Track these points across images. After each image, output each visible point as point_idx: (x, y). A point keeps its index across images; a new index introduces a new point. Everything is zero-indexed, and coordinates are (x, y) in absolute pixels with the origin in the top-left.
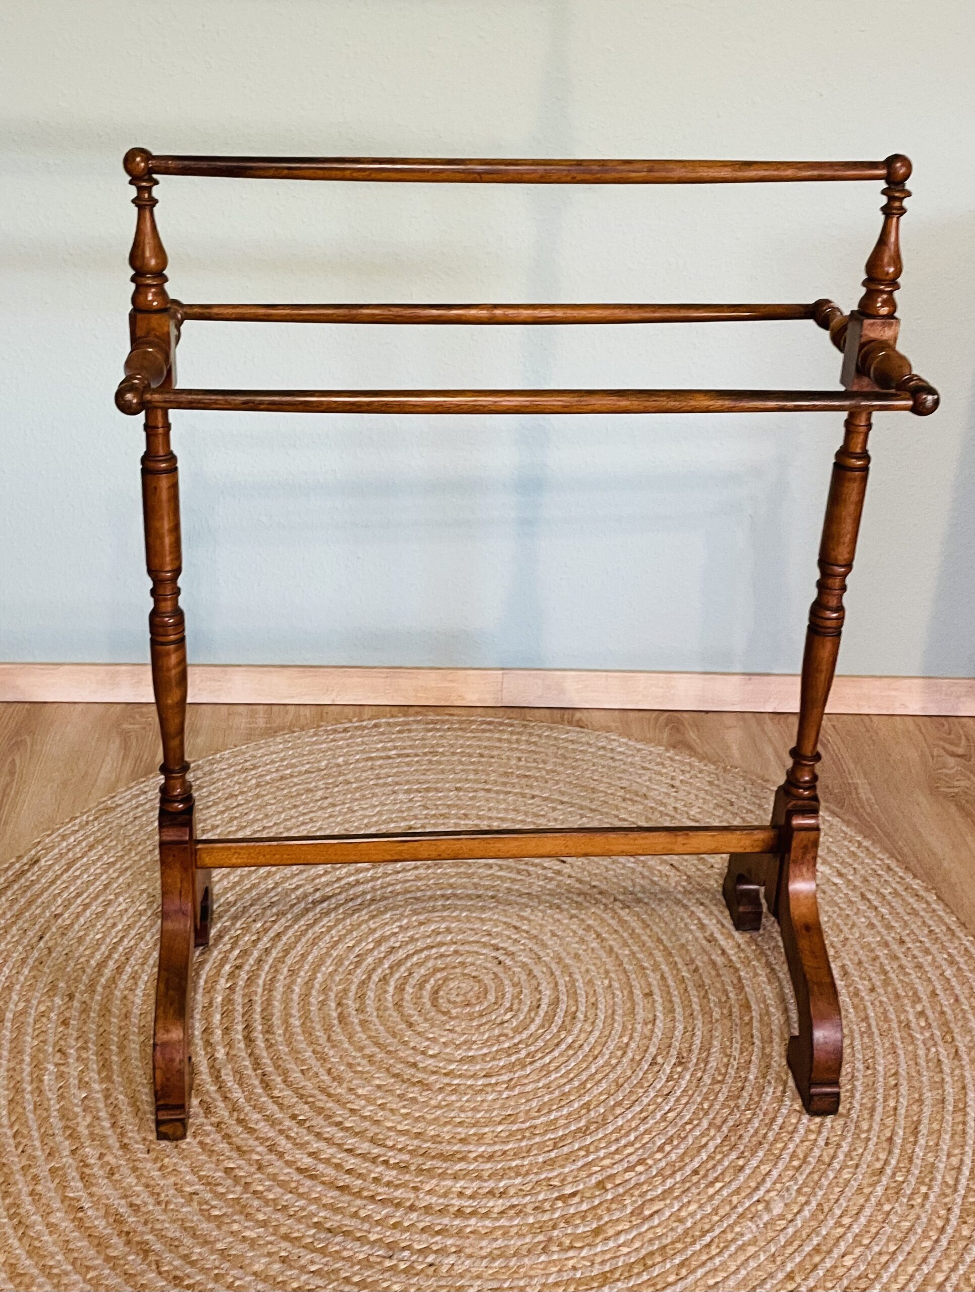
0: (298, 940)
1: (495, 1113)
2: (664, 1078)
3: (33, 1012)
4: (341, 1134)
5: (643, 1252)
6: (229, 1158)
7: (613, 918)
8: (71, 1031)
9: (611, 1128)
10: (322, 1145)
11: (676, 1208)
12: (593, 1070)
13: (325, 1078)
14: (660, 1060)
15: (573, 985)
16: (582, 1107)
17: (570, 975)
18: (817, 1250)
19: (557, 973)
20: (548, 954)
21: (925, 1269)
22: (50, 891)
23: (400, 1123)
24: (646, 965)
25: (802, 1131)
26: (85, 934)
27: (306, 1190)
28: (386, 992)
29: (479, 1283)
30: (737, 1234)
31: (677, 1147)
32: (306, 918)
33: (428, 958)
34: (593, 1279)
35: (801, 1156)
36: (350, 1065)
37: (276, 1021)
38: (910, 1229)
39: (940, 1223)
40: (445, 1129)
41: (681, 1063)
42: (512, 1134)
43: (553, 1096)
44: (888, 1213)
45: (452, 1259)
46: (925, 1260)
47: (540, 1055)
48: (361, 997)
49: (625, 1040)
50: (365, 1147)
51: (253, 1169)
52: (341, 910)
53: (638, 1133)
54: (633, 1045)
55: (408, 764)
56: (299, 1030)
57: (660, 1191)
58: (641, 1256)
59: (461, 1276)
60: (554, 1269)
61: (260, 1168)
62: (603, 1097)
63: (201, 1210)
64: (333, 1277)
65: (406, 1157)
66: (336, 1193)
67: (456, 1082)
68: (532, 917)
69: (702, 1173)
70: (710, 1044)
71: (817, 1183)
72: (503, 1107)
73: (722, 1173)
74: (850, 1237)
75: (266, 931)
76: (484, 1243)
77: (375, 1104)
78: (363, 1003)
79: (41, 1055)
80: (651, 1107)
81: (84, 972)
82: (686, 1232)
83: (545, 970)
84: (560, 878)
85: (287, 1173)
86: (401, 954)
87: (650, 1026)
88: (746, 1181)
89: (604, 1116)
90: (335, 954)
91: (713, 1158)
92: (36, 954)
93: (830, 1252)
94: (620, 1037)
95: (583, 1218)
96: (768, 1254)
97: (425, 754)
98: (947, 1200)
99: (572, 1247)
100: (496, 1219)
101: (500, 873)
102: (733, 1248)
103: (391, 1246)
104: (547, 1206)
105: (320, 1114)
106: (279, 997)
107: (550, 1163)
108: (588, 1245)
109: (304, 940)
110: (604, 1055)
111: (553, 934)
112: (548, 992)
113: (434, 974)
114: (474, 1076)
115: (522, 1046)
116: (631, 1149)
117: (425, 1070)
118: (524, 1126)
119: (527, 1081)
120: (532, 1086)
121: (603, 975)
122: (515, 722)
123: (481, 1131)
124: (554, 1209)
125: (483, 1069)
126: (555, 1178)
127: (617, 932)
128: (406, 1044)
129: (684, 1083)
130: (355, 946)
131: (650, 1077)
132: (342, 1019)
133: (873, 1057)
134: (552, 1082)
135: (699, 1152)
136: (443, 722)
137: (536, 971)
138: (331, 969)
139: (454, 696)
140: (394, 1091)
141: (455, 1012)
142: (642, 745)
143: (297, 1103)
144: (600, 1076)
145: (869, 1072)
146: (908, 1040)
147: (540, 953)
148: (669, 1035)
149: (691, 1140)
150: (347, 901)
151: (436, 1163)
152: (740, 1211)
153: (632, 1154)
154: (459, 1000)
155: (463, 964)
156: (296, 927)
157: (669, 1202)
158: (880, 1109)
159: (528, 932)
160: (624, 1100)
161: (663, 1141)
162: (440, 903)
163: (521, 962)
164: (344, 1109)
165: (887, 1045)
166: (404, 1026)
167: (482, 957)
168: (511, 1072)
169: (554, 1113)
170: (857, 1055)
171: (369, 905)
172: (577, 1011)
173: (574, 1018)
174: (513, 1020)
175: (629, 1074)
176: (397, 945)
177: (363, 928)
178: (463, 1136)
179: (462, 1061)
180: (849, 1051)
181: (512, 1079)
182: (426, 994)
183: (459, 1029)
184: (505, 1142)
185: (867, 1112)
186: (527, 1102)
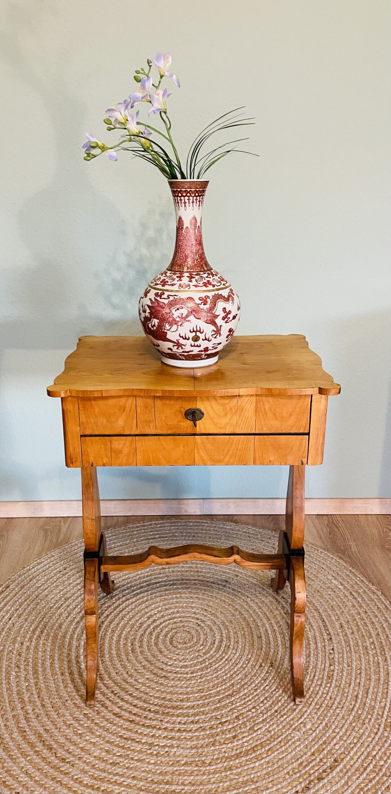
0: (115, 617)
1: (194, 689)
2: (265, 672)
3: (6, 650)
4: (131, 699)
5: (253, 745)
6: (86, 709)
7: (246, 605)
8: (22, 658)
9: (242, 694)
10: (123, 703)
11: (268, 726)
12: (235, 670)
13: (125, 675)
14: (263, 665)
15: (229, 634)
16: (231, 685)
17: (228, 630)
18: (324, 743)
19: (223, 629)
20: (219, 621)
21: (368, 750)
22: (14, 599)
23: (156, 693)
24: (259, 624)
25: (320, 693)
26: (28, 617)
27: (117, 722)
28: (151, 639)
29: (185, 759)
30: (292, 737)
31: (268, 701)
32: (119, 608)
33: (169, 624)
34: (232, 756)
35: (320, 704)
36: (136, 670)
37: (106, 652)
38: (363, 734)
39: (375, 730)
40: (174, 696)
41: (272, 666)
42: (201, 697)
43: (219, 681)
44: (354, 727)
45: (175, 750)
46: (368, 746)
47: (214, 664)
48: (141, 641)
49: (249, 656)
50: (141, 704)
51: (95, 714)
52: (133, 605)
53: (253, 696)
54: (252, 659)
55: (163, 541)
56: (115, 656)
57: (261, 720)
58: (252, 746)
59: (179, 756)
60: (217, 753)
61: (98, 713)
62: (239, 681)
63: (74, 731)
64: (126, 757)
65: (158, 708)
66: (129, 723)
67: (179, 676)
68: (213, 606)
69: (278, 712)
70: (285, 657)
71: (325, 715)
72: (198, 686)
73: (287, 712)
74: (338, 737)
75: (102, 614)
76: (188, 743)
77: (146, 686)
78: (142, 644)
79: (9, 669)
80: (259, 685)
81: (27, 633)
82: (271, 737)
83: (217, 628)
84: (225, 588)
85: (109, 716)
86: (158, 622)
87: (260, 651)
88: (296, 715)
89: (240, 689)
90: (131, 623)
91: (283, 706)
92: (8, 626)
93: (330, 743)
94: (248, 655)
95: (230, 731)
96: (304, 745)
97: (170, 536)
98: (378, 721)
99: (224, 743)
100: (194, 733)
101: (200, 587)
102: (290, 743)
103: (151, 745)
104: (215, 726)
105: (123, 690)
106: (107, 642)
107: (217, 710)
108: (231, 742)
109: (118, 618)
110: (240, 663)
111: (221, 613)
112: (218, 637)
113: (171, 630)
114: (187, 673)
115: (207, 660)
116: (250, 703)
117: (166, 671)
118: (206, 694)
119: (208, 675)
120: (210, 677)
121: (241, 630)
122: (208, 522)
123: (189, 696)
124: (217, 728)
125: (190, 670)
126: (218, 715)
127: (247, 611)
128: (159, 660)
129: (273, 674)
130: (139, 620)
131: (259, 672)
132: (133, 650)
133: (351, 662)
134: (218, 675)
135: (278, 703)
136: (178, 522)
137: (214, 628)
138: (129, 629)
139: (183, 511)
140: (153, 680)
141: (179, 646)
142: (261, 530)
143: (114, 686)
144: (238, 672)
145: (350, 668)
146: (366, 654)
147: (215, 621)
148: (267, 654)
149: (274, 698)
150: (136, 601)
151: (170, 710)
152: (293, 727)
153: (250, 704)
154: (181, 641)
155: (183, 626)
156: (115, 612)
157: (264, 724)
158: (353, 684)
159: (211, 612)
160: (248, 682)
161: (263, 699)
162: (174, 601)
163: (208, 625)
164: (133, 688)
165: (357, 657)
166: (158, 653)
167: (191, 623)
168: (201, 671)
169: (219, 688)
170: (344, 661)
171: (145, 602)
172: (230, 645)
173: (228, 648)
174: (203, 649)
175: (250, 671)
176: (156, 619)
177: (142, 612)
178: (181, 698)
179: (182, 667)
180: (341, 659)
181: (202, 674)
182: (168, 639)
183: (181, 654)
184: (198, 700)
185: (347, 685)
186: (208, 684)
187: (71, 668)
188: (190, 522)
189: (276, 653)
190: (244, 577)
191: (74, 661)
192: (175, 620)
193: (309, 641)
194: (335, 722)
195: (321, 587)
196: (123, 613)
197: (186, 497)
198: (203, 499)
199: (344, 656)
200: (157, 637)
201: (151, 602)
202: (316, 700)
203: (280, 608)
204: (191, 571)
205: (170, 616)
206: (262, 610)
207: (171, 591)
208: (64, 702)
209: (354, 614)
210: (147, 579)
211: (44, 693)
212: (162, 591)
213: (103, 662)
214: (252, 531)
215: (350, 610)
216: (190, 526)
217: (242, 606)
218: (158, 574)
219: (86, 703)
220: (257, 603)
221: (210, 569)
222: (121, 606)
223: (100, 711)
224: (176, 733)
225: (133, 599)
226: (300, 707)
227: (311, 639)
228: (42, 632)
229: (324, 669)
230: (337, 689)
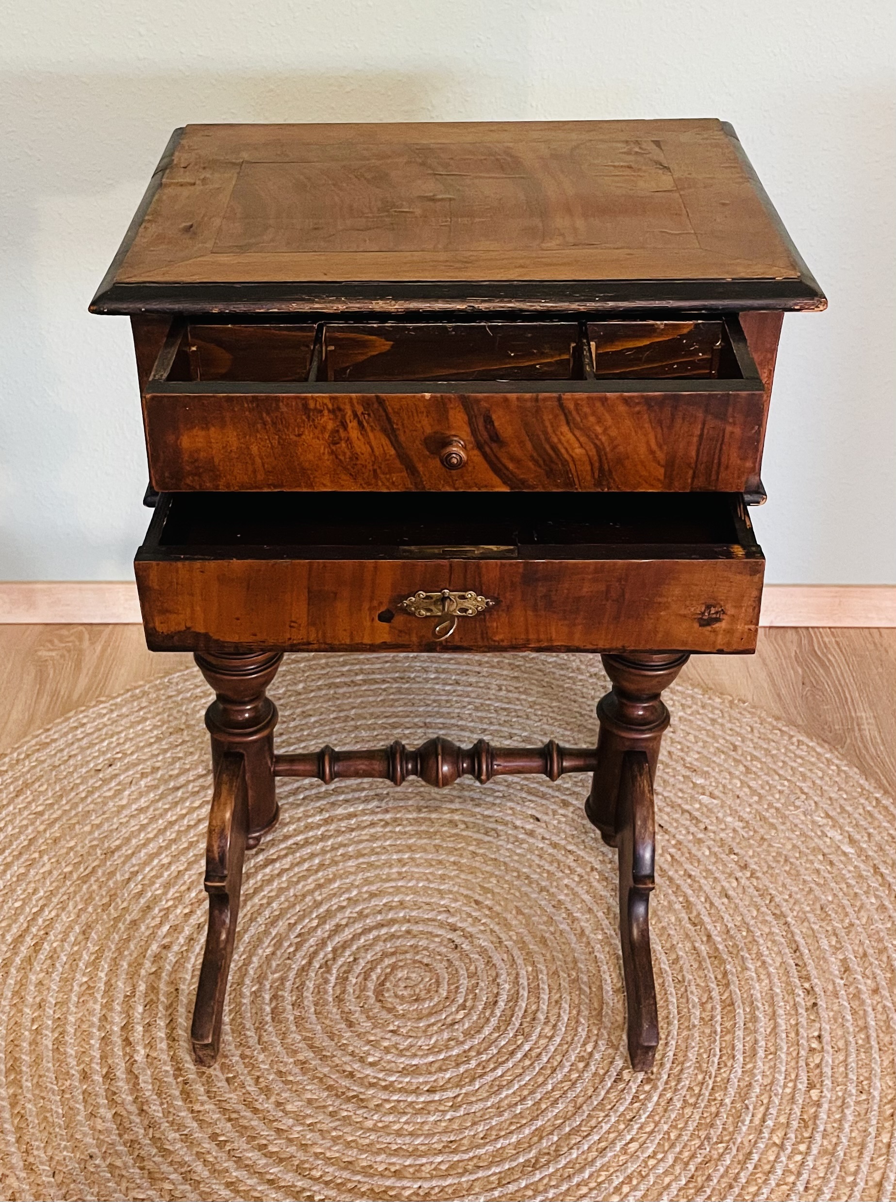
1: (435, 1139)
2: (629, 1100)
4: (263, 1161)
6: (140, 1187)
9: (564, 1161)
10: (242, 1173)
12: (550, 1087)
13: (252, 1088)
15: (536, 978)
16: (533, 1134)
17: (533, 964)
19: (520, 961)
20: (510, 937)
23: (329, 1149)
28: (326, 982)
31: (635, 1189)
33: (377, 939)
36: (280, 1073)
40: (379, 1159)
41: (649, 1081)
42: (453, 1166)
43: (503, 1118)
47: (492, 1066)
48: (300, 989)
49: (589, 1048)
52: (285, 877)
53: (594, 1169)
54: (597, 1056)
55: (375, 693)
62: (558, 1122)
67: (395, 1098)
70: (686, 1056)
72: (445, 1132)
77: (303, 1124)
78: (301, 997)
80: (612, 1136)
83: (505, 957)
84: (532, 840)
86: (347, 934)
89: (558, 1145)
90: (274, 933)
94: (584, 1045)
105: (242, 1135)
110: (563, 1067)
111: (519, 911)
112: (507, 986)
113: (381, 960)
114: (416, 1091)
115: (473, 1053)
117: (361, 1082)
118: (466, 1156)
119: (474, 1099)
120: (480, 1105)
123: (418, 1162)
125: (426, 1083)
127: (590, 910)
128: (343, 1047)
130: (295, 924)
134: (501, 1100)
137: (496, 958)
138: (268, 951)
140: (324, 1107)
141: (400, 1008)
143: (218, 1119)
144: (557, 1094)
145: (864, 1097)
147: (501, 936)
149: (652, 1179)
150: (293, 866)
154: (405, 993)
155: (415, 948)
158: (871, 1146)
159: (490, 909)
160: (580, 1125)
161: (621, 1180)
162: (395, 870)
163: (480, 946)
164: (270, 1129)
165: (885, 1063)
166: (343, 1026)
167: (437, 939)
168: (457, 1086)
169: (501, 1141)
170: (851, 1076)
171: (317, 871)
172: (537, 1010)
173: (534, 1019)
174: (466, 1020)
175: (590, 1093)
176: (344, 922)
177: (307, 900)
178: (398, 1167)
179: (404, 1072)
180: (842, 1069)
181: (458, 1095)
182: (371, 985)
183: (404, 1031)
184: (444, 1177)
185: (855, 1149)
186: (472, 1125)
192: (393, 930)
193: (754, 1008)
195: (794, 846)
196: (256, 900)
199: (850, 1060)
203: (678, 906)
205: (379, 918)
207: (388, 843)
208: (85, 1162)
209: (882, 934)
211: (33, 1130)
212: (361, 841)
215: (870, 920)
225: (284, 862)
227: (760, 1005)
228: (37, 948)
229: (793, 1098)
230: (826, 1161)
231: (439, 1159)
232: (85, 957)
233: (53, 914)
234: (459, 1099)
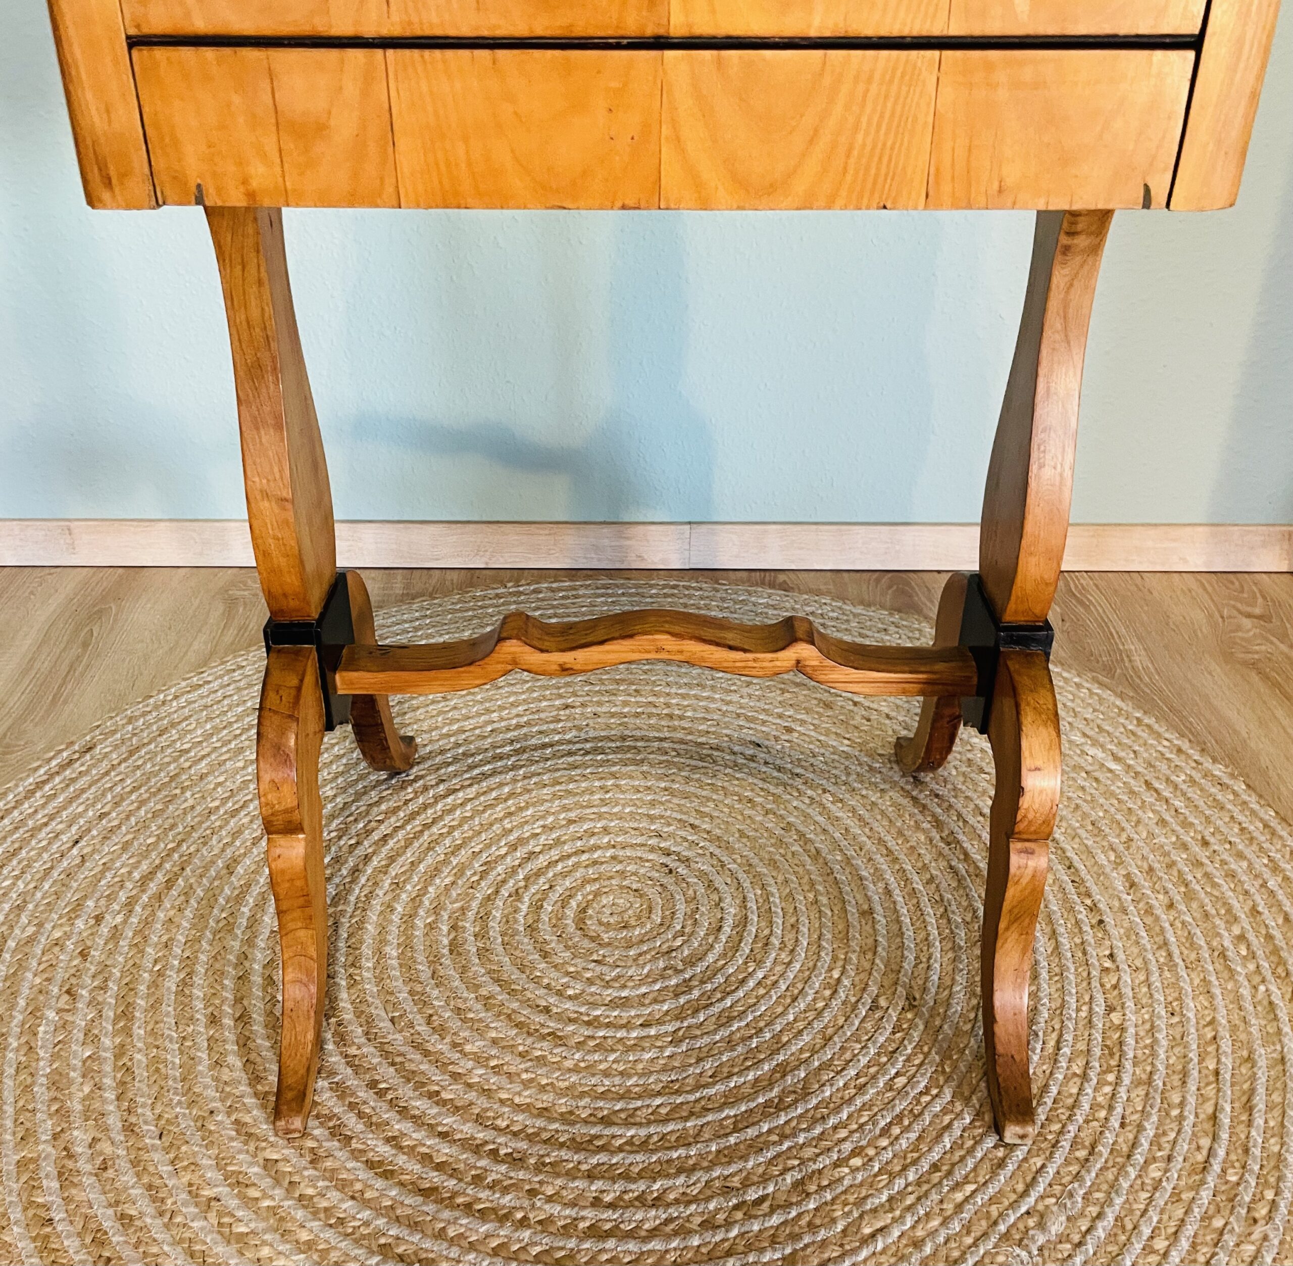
0: (408, 843)
1: (652, 1079)
2: (890, 1028)
4: (434, 1110)
6: (272, 1145)
7: (820, 813)
8: (88, 965)
9: (814, 1101)
10: (405, 1126)
11: (909, 1222)
12: (791, 1018)
13: (422, 1028)
14: (883, 1002)
15: (768, 900)
16: (774, 1071)
19: (747, 884)
20: (735, 861)
22: (99, 785)
23: (519, 1094)
24: (864, 873)
25: (1086, 1105)
26: (134, 838)
27: (375, 1194)
28: (517, 910)
31: (907, 1129)
32: (423, 816)
33: (576, 866)
35: (1088, 1143)
36: (458, 1011)
37: (366, 950)
40: (582, 1103)
41: (912, 1007)
42: (676, 1109)
47: (719, 996)
48: (484, 918)
49: (836, 974)
50: (468, 1129)
51: (304, 1162)
52: (469, 807)
53: (853, 1108)
54: (846, 982)
56: (395, 962)
57: (884, 1198)
61: (315, 1161)
62: (804, 1056)
63: (220, 1225)
65: (523, 1145)
66: (419, 1199)
68: (716, 814)
69: (945, 1168)
71: (1113, 1186)
72: (664, 1070)
73: (975, 1169)
75: (368, 832)
77: (486, 1067)
78: (485, 927)
80: (873, 1070)
81: (123, 887)
83: (729, 881)
84: (753, 764)
85: (352, 1169)
86: (542, 861)
87: (870, 956)
88: (1009, 1181)
89: (806, 1083)
90: (455, 862)
91: (961, 1146)
95: (772, 1238)
100: (645, 1240)
101: (676, 759)
104: (720, 1219)
105: (409, 1080)
106: (375, 917)
107: (727, 1156)
109: (416, 844)
111: (743, 834)
112: (732, 910)
113: (582, 886)
114: (627, 1026)
115: (694, 983)
116: (843, 1133)
117: (559, 1017)
118: (692, 1098)
119: (698, 1032)
120: (706, 1040)
121: (806, 888)
122: (704, 585)
123: (631, 1106)
124: (728, 1224)
125: (639, 1016)
126: (732, 1175)
127: (826, 832)
128: (536, 981)
129: (916, 1035)
130: (481, 852)
131: (868, 1025)
132: (455, 948)
133: (1179, 999)
134: (733, 1033)
135: (939, 1138)
136: (617, 586)
137: (719, 882)
138: (447, 881)
139: (632, 556)
140: (514, 1046)
141: (605, 937)
142: (859, 610)
143: (380, 1063)
144: (800, 1025)
145: (1176, 1019)
146: (1226, 975)
147: (723, 859)
148: (894, 969)
149: (927, 1118)
150: (478, 796)
151: (564, 1154)
152: (1002, 1228)
153: (844, 1140)
154: (612, 921)
155: (622, 874)
156: (409, 827)
157: (898, 1213)
158: (1195, 1073)
159: (708, 832)
160: (833, 1059)
161: (888, 1120)
162: (597, 797)
163: (700, 870)
164: (444, 1073)
165: (1197, 981)
166: (537, 957)
167: (647, 864)
168: (677, 1019)
169: (735, 1078)
170: (1156, 996)
171: (506, 800)
172: (771, 934)
173: (767, 944)
174: (685, 947)
175: (841, 1021)
176: (537, 849)
177: (494, 828)
178: (605, 1112)
179: (613, 1004)
180: (1145, 990)
181: (679, 1029)
182: (570, 913)
183: (610, 960)
184: (666, 1121)
185: (1176, 1077)
186: (697, 1062)
187: (245, 1002)
188: (652, 586)
189: (924, 962)
190: (812, 733)
191: (257, 979)
192: (596, 856)
194: (1151, 1213)
196: (434, 829)
197: (641, 519)
198: (690, 523)
199: (1153, 979)
200: (537, 907)
201: (522, 801)
202: (1072, 1128)
203: (926, 825)
204: (650, 716)
205: (579, 843)
206: (871, 829)
207: (588, 771)
208: (204, 1118)
209: (1168, 848)
210: (516, 733)
211: (140, 1083)
212: (558, 770)
213: (353, 982)
214: (833, 611)
216: (651, 597)
217: (807, 816)
218: (552, 722)
219: (274, 1123)
220: (854, 811)
221: (707, 710)
222: (430, 811)
223: (321, 1152)
224: (581, 1240)
225: (468, 790)
226: (1020, 1154)
228: (169, 884)
229: (1090, 1022)
230: (1143, 1093)
231: (658, 1101)
232: (227, 891)
233: (192, 849)
234: (681, 1033)
